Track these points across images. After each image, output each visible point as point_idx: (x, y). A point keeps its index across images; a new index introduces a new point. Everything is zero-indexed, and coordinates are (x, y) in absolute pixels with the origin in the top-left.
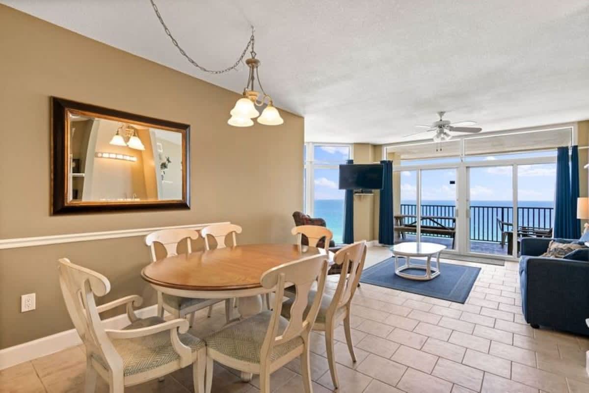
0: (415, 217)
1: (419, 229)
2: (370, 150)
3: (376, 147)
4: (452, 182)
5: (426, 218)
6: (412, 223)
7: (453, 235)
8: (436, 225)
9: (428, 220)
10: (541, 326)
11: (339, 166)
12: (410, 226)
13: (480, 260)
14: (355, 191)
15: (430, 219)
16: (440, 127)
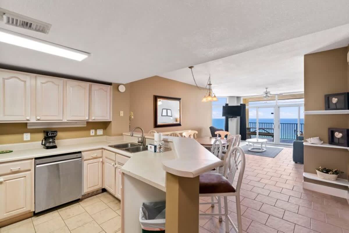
0: (256, 128)
1: (257, 134)
2: (236, 99)
3: (238, 98)
4: (272, 113)
5: (261, 129)
6: (254, 131)
7: (273, 136)
8: (265, 132)
9: (262, 130)
10: (298, 163)
11: (222, 107)
12: (253, 132)
13: (284, 146)
14: (229, 117)
15: (263, 129)
16: (266, 93)
